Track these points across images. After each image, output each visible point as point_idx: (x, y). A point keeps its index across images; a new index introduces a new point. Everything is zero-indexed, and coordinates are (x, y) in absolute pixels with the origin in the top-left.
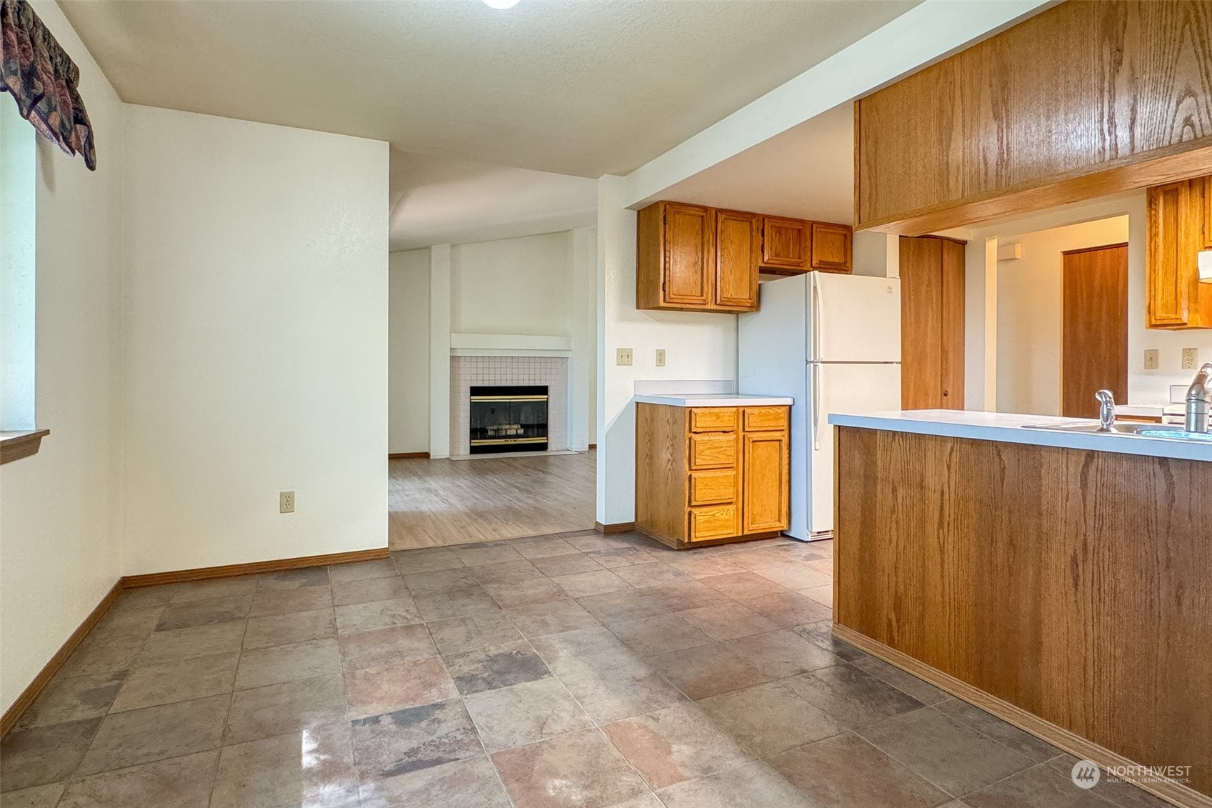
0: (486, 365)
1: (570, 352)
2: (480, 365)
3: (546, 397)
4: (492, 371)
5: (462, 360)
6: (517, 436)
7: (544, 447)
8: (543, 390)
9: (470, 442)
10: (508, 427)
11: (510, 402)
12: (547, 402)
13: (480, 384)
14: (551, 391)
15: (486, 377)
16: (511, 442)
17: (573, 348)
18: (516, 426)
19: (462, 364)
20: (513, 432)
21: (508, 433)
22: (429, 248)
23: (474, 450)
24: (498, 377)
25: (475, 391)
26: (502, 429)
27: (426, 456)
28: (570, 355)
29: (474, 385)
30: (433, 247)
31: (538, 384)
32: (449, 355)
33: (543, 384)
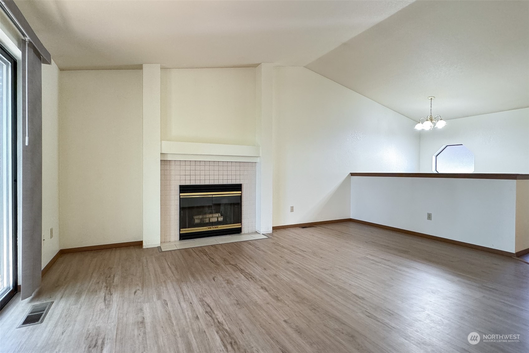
0: (193, 168)
1: (258, 158)
2: (188, 168)
3: (240, 192)
4: (198, 173)
5: (173, 163)
6: (218, 223)
7: (238, 231)
8: (238, 187)
9: (180, 231)
10: (211, 215)
11: (212, 197)
12: (241, 196)
13: (188, 183)
14: (244, 188)
15: (193, 178)
16: (213, 228)
17: (261, 156)
18: (217, 215)
19: (173, 167)
20: (215, 220)
21: (211, 221)
22: (140, 67)
23: (183, 237)
24: (202, 177)
25: (183, 189)
26: (206, 218)
27: (139, 244)
28: (258, 160)
29: (183, 183)
30: (144, 66)
31: (234, 182)
32: (160, 160)
33: (238, 182)
